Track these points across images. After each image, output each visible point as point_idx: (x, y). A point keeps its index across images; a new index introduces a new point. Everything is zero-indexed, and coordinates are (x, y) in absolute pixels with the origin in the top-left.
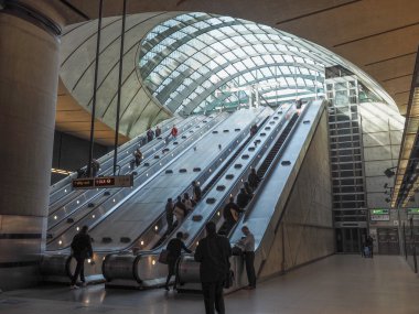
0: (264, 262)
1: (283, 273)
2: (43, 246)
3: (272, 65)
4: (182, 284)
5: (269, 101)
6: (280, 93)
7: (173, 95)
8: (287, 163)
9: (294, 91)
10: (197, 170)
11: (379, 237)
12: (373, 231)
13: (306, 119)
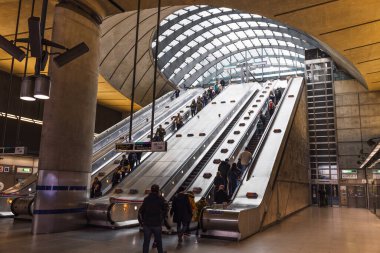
0: (265, 213)
1: (278, 223)
2: (88, 195)
3: (259, 47)
4: (204, 231)
5: (256, 77)
6: (266, 70)
7: (177, 71)
8: (278, 131)
9: (277, 69)
10: (202, 135)
11: (348, 192)
12: (343, 188)
13: (289, 93)
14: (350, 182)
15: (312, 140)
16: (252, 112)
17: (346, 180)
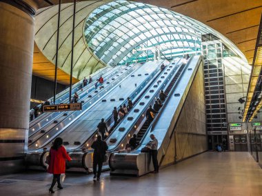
0: (163, 156)
1: (175, 163)
2: (26, 147)
3: (168, 34)
5: (167, 56)
6: (173, 51)
7: (106, 53)
9: (182, 50)
10: (121, 99)
11: (235, 140)
12: (231, 137)
13: (189, 67)
14: (236, 133)
15: (207, 102)
16: (160, 81)
17: (233, 131)
